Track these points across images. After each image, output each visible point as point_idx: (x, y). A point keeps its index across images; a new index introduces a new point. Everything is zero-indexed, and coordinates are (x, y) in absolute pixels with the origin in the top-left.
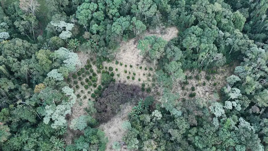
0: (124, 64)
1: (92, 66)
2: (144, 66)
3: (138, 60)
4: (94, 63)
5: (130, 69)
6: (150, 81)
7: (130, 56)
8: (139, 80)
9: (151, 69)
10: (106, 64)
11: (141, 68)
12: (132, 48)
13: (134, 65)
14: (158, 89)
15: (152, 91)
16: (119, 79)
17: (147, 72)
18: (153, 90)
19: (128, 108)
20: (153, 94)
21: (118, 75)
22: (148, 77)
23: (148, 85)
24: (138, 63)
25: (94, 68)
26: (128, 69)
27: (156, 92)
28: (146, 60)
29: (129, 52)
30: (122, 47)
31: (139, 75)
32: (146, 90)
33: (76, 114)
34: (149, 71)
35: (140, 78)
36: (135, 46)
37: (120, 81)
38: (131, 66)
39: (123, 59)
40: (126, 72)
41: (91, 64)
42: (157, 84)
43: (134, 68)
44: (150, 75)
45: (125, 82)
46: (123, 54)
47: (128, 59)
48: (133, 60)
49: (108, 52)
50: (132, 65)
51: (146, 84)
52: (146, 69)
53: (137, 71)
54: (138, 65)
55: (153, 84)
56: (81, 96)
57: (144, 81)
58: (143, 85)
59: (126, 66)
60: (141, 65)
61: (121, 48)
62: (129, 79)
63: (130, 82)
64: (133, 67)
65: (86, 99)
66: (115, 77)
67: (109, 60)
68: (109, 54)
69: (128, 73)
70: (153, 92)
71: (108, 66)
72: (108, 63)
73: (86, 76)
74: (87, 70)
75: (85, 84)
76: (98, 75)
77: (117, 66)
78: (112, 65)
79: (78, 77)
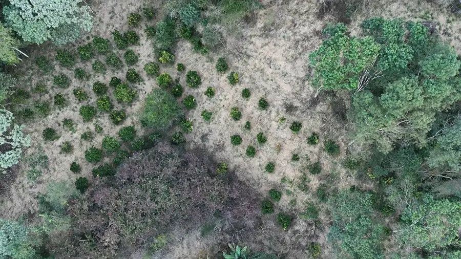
0: (246, 83)
1: (143, 40)
2: (310, 124)
3: (302, 88)
4: (151, 32)
5: (257, 113)
6: (305, 189)
7: (281, 63)
8: (270, 168)
9: (332, 148)
10: (186, 53)
11: (296, 127)
12: (305, 30)
13: (277, 102)
14: (322, 231)
15: (296, 228)
16: (205, 129)
17: (313, 152)
18: (301, 225)
19: (188, 244)
20: (294, 239)
21: (207, 116)
22: (307, 171)
23: (293, 202)
24: (297, 104)
25: (145, 50)
26: (250, 107)
27: (310, 238)
28: (331, 104)
29: (282, 42)
30: (268, 10)
31: (279, 148)
32: (277, 212)
33: (21, 191)
34: (320, 152)
35: (278, 162)
36: (319, 25)
37: (204, 137)
38: (263, 104)
39: (250, 61)
40: (237, 116)
41: (141, 32)
42: (328, 212)
43: (273, 114)
44: (316, 169)
45: (221, 147)
46: (259, 42)
47: (269, 71)
48: (281, 82)
49: (207, 14)
50: (269, 98)
51: (289, 193)
52: (312, 141)
53: (279, 132)
54: (290, 108)
55: (311, 204)
56: (58, 138)
57: (284, 180)
58: (276, 193)
59: (246, 94)
60: (302, 113)
61: (262, 12)
62: (238, 147)
63: (234, 157)
64: (271, 108)
65: (68, 155)
66: (195, 116)
67: (200, 43)
68: (206, 21)
69: (243, 122)
70: (297, 231)
71: (190, 65)
72: (196, 54)
73: (106, 70)
74: (118, 50)
75: (89, 99)
76: (145, 82)
77: (218, 80)
78: (205, 66)
79: (80, 65)
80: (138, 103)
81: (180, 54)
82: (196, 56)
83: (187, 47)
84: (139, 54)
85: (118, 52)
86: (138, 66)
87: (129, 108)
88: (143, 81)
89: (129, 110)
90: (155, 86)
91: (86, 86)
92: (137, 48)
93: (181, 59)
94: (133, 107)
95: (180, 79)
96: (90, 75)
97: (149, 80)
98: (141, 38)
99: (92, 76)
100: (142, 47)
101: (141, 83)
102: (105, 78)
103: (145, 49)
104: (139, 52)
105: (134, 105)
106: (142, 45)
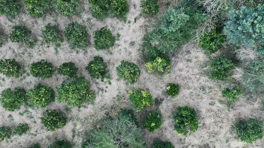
25: (130, 33)
71: (189, 88)
72: (207, 78)
73: (62, 40)
74: (90, 16)
75: (25, 74)
76: (111, 81)
77: (227, 141)
78: (214, 108)
79: (26, 19)
80: (90, 106)
81: (180, 65)
82: (204, 80)
83: (196, 58)
84: (119, 35)
85: (89, 19)
86: (111, 53)
87: (77, 108)
88: (109, 77)
89: (74, 110)
90: (123, 92)
91: (26, 54)
92: (120, 24)
93: (178, 73)
94: (82, 108)
95: (164, 102)
96: (36, 41)
97: (118, 80)
98: (132, 10)
99: (39, 43)
100: (126, 25)
101: (105, 80)
102: (57, 52)
103: (131, 31)
104: (120, 32)
105: (85, 107)
106: (129, 22)
